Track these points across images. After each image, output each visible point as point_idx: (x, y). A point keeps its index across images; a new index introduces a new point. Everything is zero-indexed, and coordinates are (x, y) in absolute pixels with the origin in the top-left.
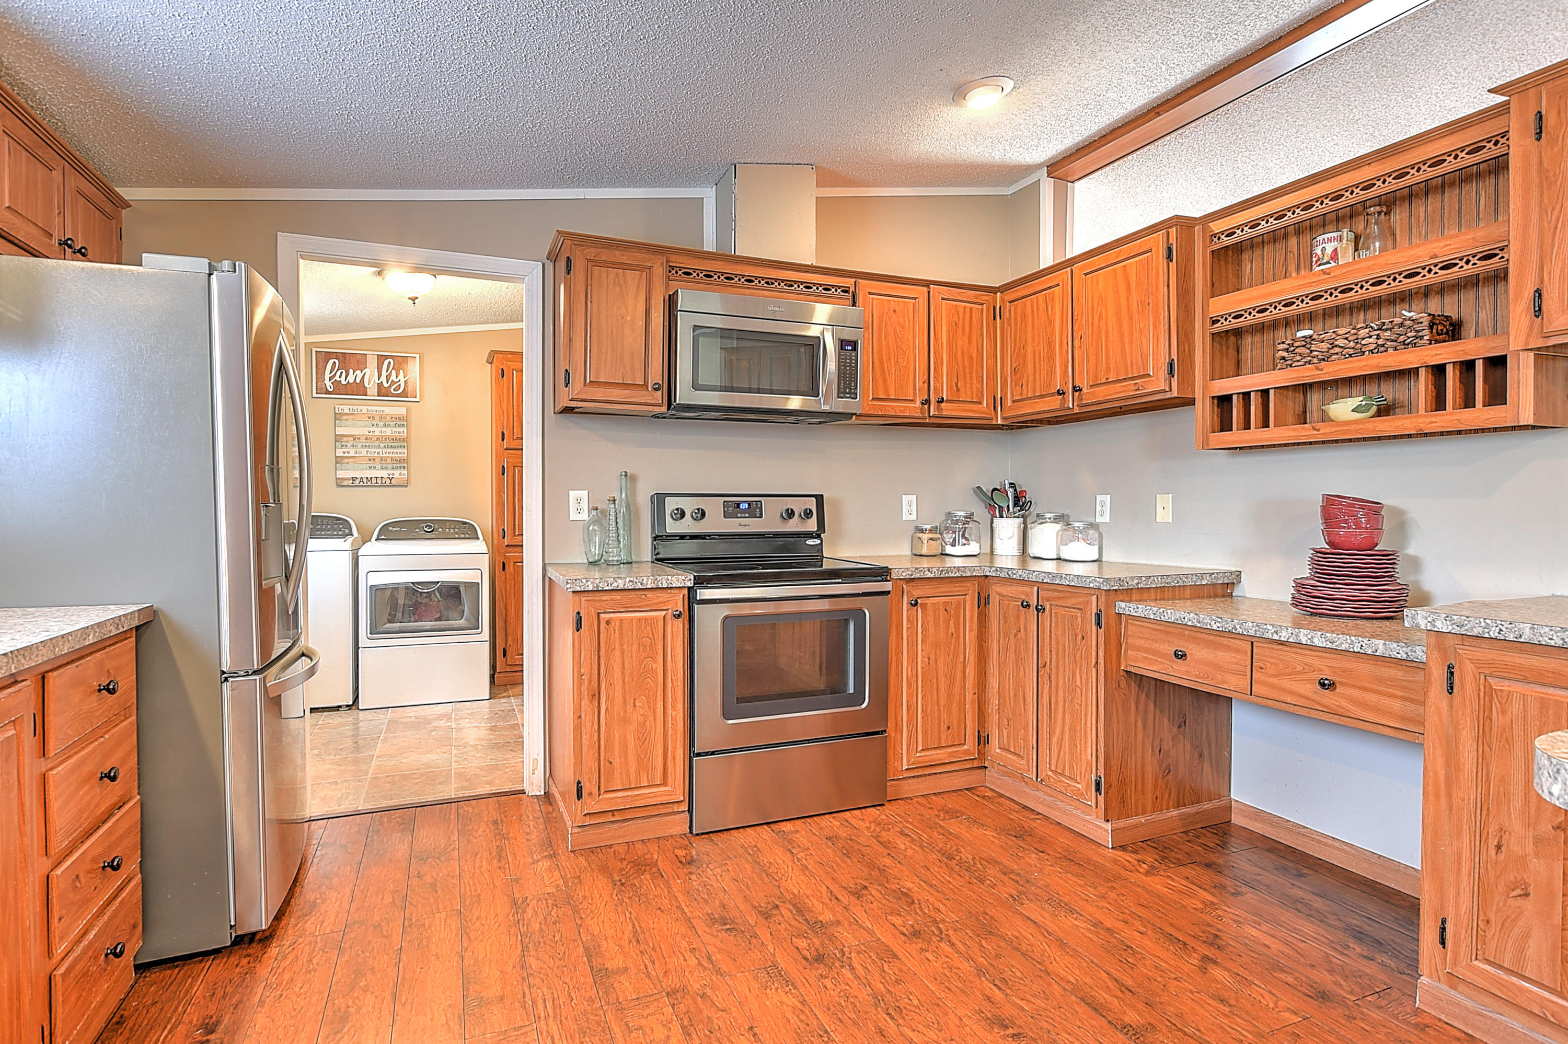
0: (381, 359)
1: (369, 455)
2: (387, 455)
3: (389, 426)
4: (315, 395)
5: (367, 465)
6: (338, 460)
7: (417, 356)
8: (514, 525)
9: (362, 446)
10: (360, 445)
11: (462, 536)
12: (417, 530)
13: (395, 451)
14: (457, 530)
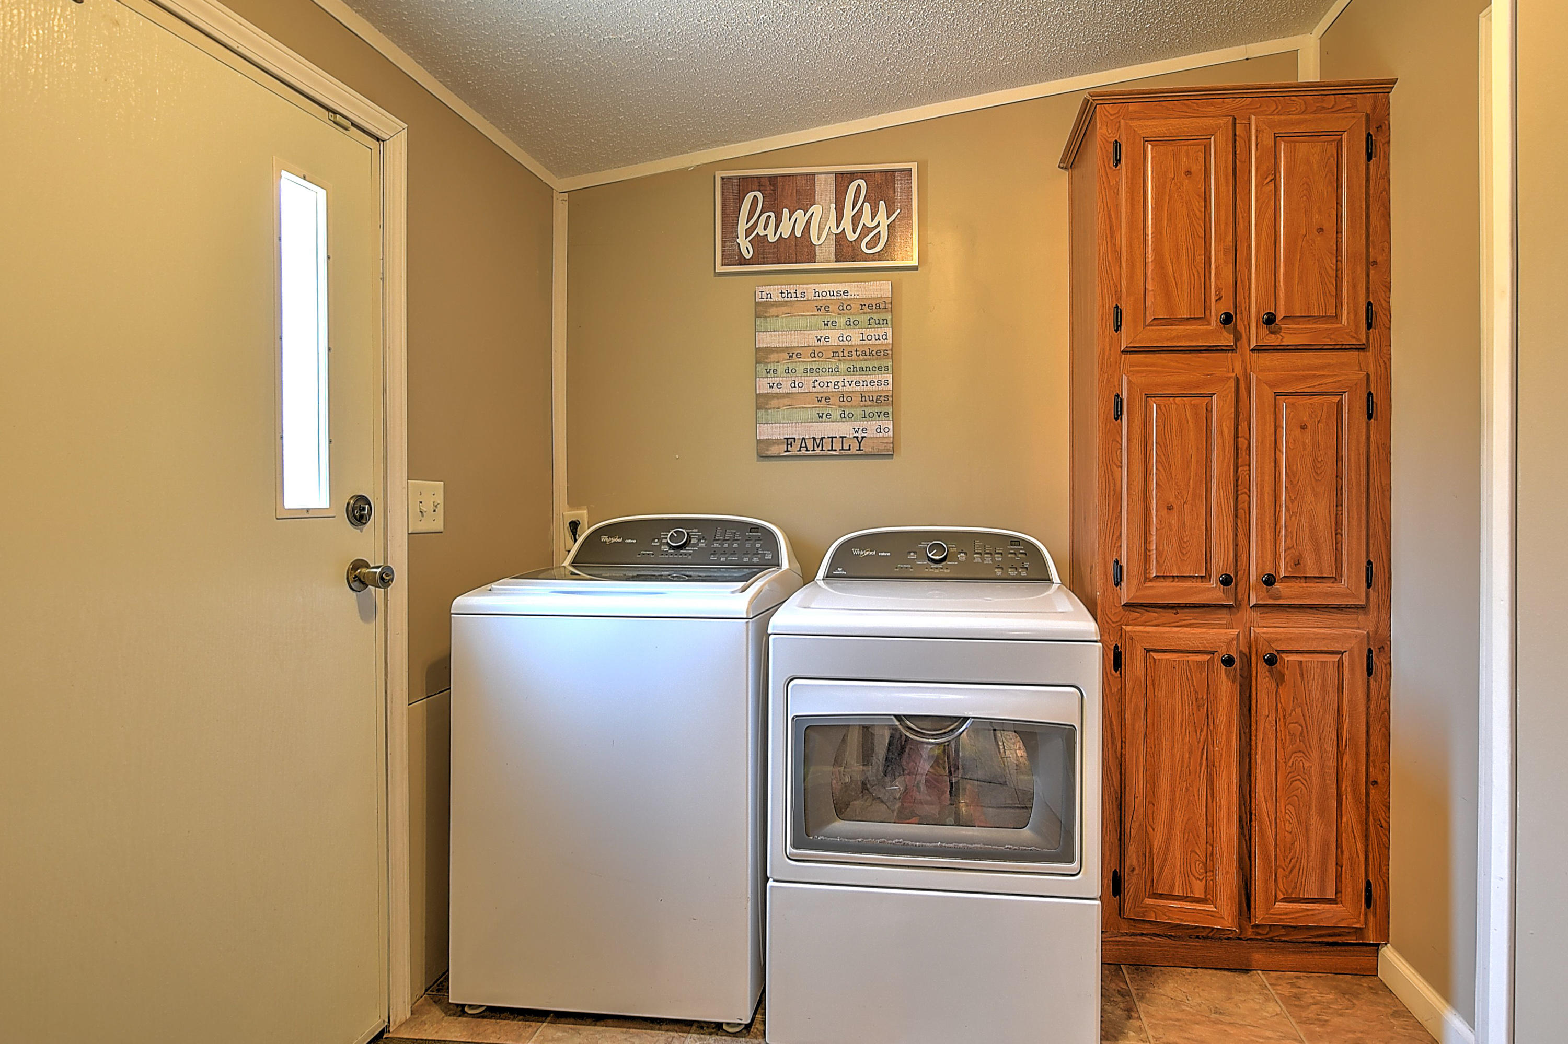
0: (843, 180)
1: (818, 389)
2: (854, 388)
3: (856, 324)
4: (720, 269)
5: (815, 412)
6: (762, 402)
7: (914, 166)
8: (1147, 550)
9: (805, 370)
10: (800, 368)
11: (1012, 573)
12: (912, 556)
13: (869, 378)
14: (998, 558)
